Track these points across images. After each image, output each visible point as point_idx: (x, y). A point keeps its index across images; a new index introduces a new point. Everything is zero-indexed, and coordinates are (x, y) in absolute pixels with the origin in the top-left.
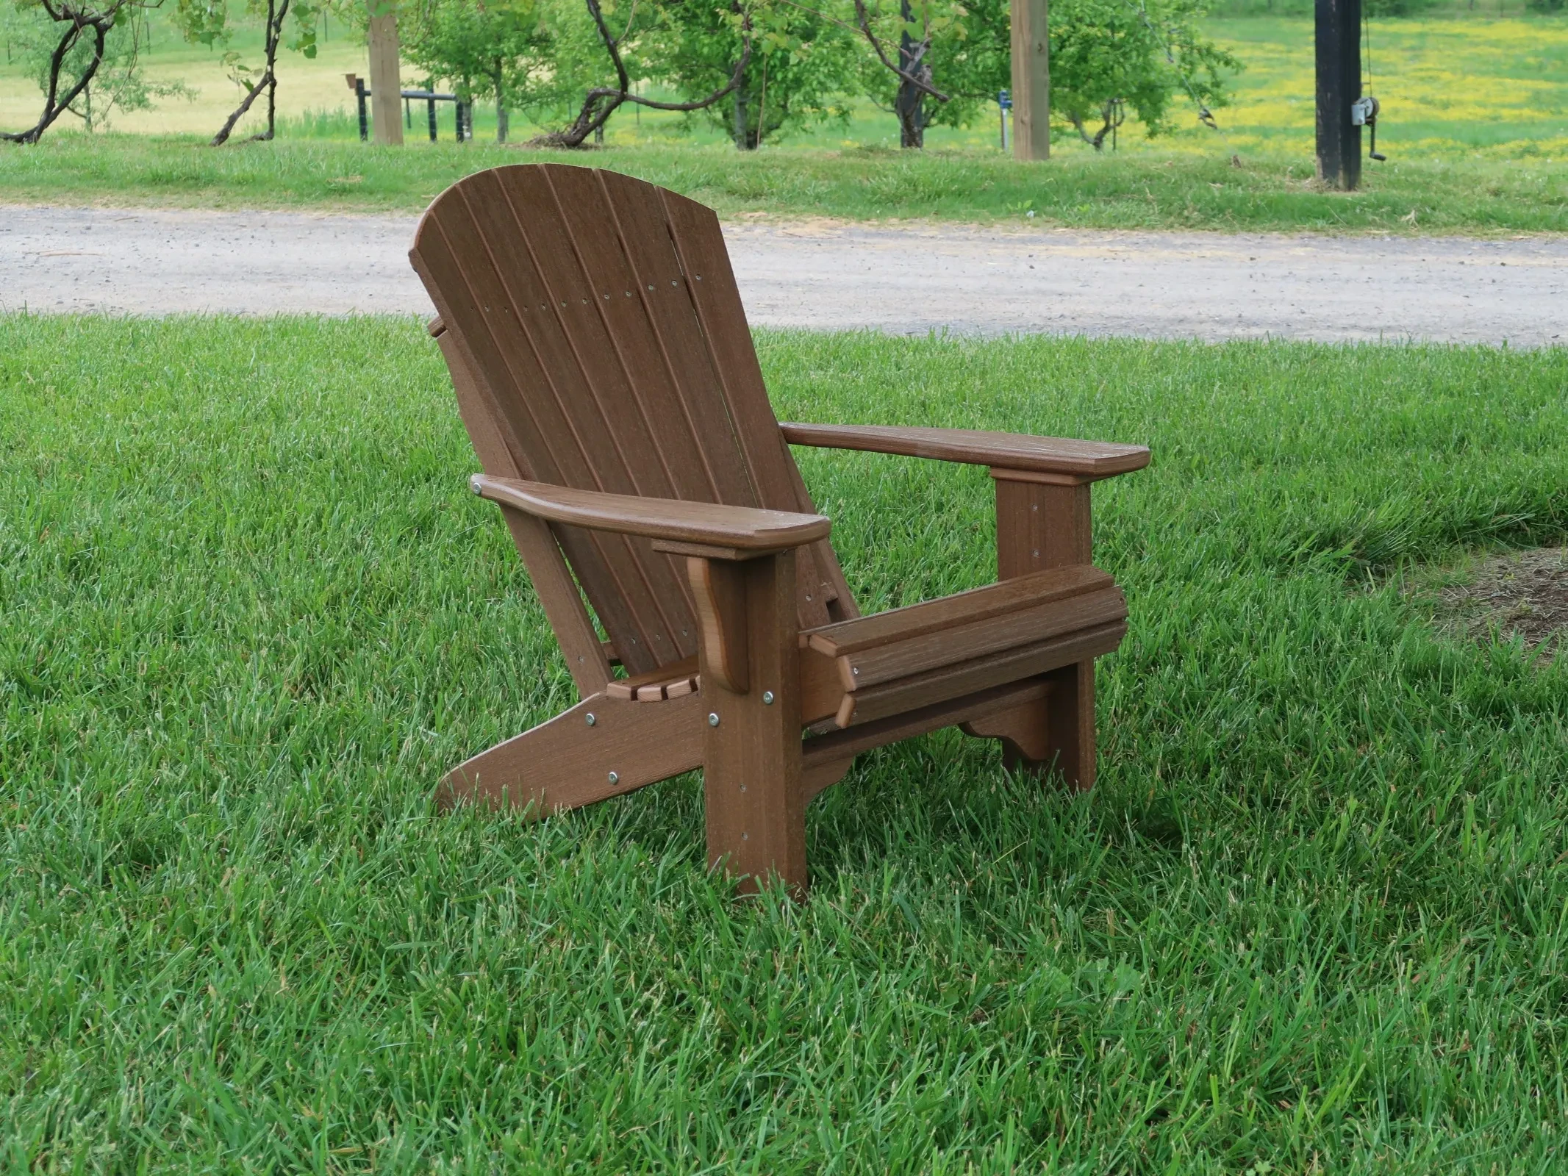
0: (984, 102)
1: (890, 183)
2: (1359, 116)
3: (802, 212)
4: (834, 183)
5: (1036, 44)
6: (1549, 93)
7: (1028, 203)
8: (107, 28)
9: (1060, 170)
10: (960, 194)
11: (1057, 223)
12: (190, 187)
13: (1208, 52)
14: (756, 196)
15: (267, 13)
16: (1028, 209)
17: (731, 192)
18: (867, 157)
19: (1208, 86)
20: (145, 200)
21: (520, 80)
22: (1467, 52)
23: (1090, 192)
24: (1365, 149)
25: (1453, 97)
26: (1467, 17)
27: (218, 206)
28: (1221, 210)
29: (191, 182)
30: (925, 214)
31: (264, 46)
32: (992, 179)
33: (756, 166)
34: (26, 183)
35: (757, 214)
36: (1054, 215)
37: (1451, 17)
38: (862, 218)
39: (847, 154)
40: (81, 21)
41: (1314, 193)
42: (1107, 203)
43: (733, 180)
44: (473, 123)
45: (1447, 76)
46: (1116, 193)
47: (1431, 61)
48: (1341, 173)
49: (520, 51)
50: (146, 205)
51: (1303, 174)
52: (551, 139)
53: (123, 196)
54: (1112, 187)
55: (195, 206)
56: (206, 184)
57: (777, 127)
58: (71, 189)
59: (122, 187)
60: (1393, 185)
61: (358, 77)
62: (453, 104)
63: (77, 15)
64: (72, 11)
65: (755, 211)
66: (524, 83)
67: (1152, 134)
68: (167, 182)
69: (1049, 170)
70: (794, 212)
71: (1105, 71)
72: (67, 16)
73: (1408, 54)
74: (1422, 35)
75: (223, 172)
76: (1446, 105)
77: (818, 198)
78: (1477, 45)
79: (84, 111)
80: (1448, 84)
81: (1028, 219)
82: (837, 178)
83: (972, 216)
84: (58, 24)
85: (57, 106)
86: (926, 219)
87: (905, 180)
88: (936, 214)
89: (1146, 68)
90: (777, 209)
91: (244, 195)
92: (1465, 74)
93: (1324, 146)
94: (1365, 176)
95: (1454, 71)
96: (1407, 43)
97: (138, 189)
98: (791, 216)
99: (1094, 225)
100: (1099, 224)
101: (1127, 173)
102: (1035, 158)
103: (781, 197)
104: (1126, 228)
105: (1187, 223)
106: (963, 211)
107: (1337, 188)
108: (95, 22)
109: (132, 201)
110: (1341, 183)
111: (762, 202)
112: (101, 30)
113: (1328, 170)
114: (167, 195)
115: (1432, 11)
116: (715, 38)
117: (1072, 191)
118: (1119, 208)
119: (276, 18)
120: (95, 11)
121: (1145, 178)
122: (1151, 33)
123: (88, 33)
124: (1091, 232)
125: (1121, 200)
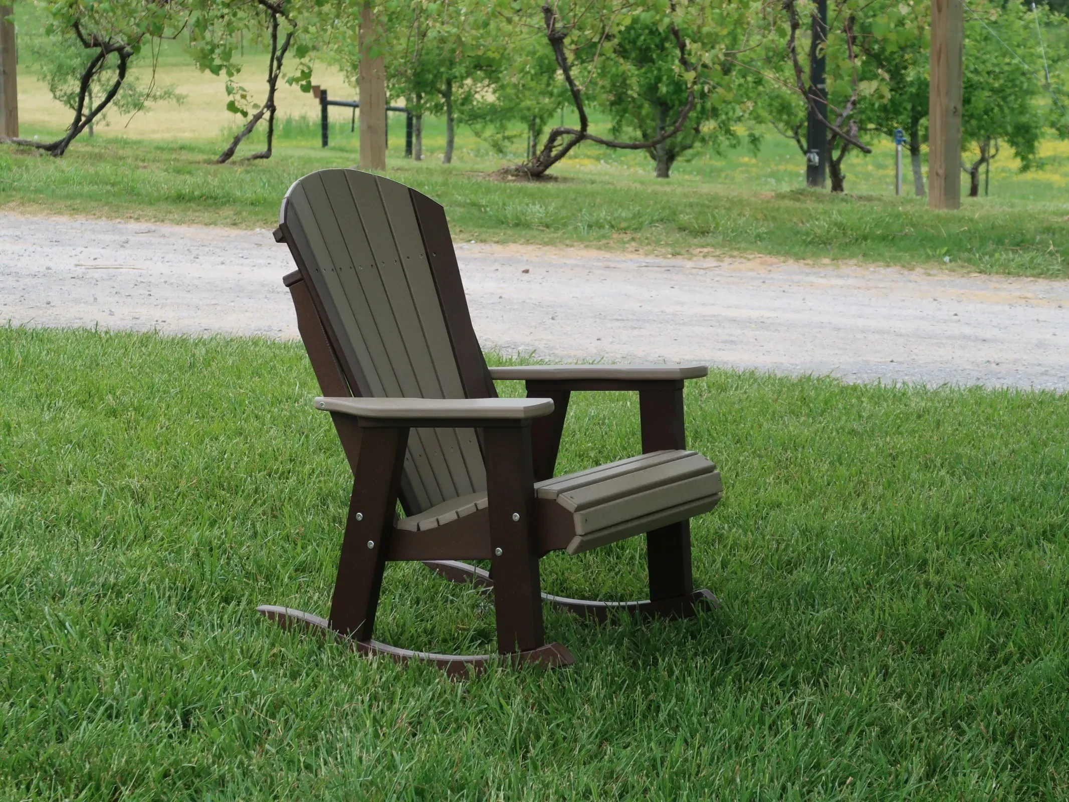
0: (878, 136)
1: (821, 225)
3: (745, 250)
4: (772, 225)
5: (952, 106)
7: (944, 250)
8: (129, 55)
9: (971, 220)
10: (883, 238)
11: (973, 268)
12: (210, 206)
14: (704, 232)
15: (271, 48)
16: (945, 255)
17: (682, 229)
18: (798, 200)
20: (171, 217)
21: (467, 99)
23: (1000, 242)
27: (235, 224)
29: (211, 201)
30: (851, 257)
31: (267, 77)
32: (913, 226)
33: (703, 205)
34: (68, 197)
35: (706, 250)
36: (969, 261)
38: (798, 258)
39: (781, 196)
40: (108, 48)
42: (1015, 252)
43: (684, 218)
44: (423, 134)
46: (1021, 243)
49: (469, 74)
50: (172, 221)
52: (517, 170)
53: (150, 211)
54: (1018, 239)
55: (215, 223)
56: (224, 204)
57: (690, 147)
58: (107, 204)
59: (151, 203)
61: (322, 88)
62: (404, 116)
63: (104, 43)
64: (100, 39)
65: (703, 247)
66: (471, 102)
67: (1025, 168)
68: (189, 201)
69: (961, 220)
70: (738, 249)
71: (986, 112)
72: (97, 44)
75: (238, 194)
77: (759, 237)
81: (945, 263)
82: (774, 219)
83: (896, 260)
84: (88, 50)
85: (83, 119)
86: (854, 261)
87: (836, 224)
88: (864, 255)
89: (1023, 109)
90: (723, 246)
91: (256, 214)
97: (164, 206)
98: (735, 253)
99: (1004, 273)
100: (1007, 271)
101: (1031, 226)
102: (948, 207)
103: (725, 234)
104: (1033, 276)
106: (887, 254)
108: (120, 50)
109: (161, 216)
111: (709, 239)
112: (124, 58)
114: (190, 213)
116: (643, 70)
117: (983, 240)
118: (1027, 257)
119: (278, 53)
120: (120, 40)
121: (1049, 230)
122: (1029, 80)
123: (113, 58)
124: (1001, 278)
125: (1027, 250)
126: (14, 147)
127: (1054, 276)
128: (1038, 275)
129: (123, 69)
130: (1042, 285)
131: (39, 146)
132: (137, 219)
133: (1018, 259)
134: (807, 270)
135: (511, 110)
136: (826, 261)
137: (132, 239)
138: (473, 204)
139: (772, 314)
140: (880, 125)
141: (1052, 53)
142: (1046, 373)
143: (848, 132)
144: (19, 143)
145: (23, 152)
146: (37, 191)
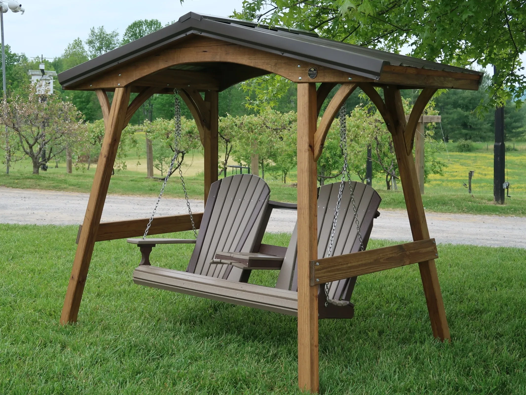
2: (505, 186)
5: (421, 166)
6: (510, 172)
8: (185, 153)
11: (432, 211)
13: (439, 163)
15: (225, 151)
19: (439, 171)
21: (268, 165)
22: (487, 161)
23: (439, 203)
24: (506, 195)
25: (486, 173)
26: (486, 152)
28: (472, 209)
30: (398, 208)
34: (176, 193)
36: (431, 209)
37: (482, 152)
41: (494, 205)
42: (443, 206)
45: (483, 167)
46: (444, 203)
47: (479, 163)
48: (500, 200)
49: (268, 158)
51: (490, 200)
54: (444, 202)
60: (513, 203)
73: (473, 161)
74: (476, 157)
76: (485, 175)
78: (490, 159)
79: (161, 169)
80: (484, 169)
87: (392, 199)
92: (488, 167)
93: (496, 193)
94: (505, 201)
95: (485, 166)
96: (472, 159)
100: (442, 211)
101: (446, 199)
105: (464, 212)
107: (499, 204)
108: (182, 152)
110: (500, 203)
112: (183, 154)
113: (497, 200)
115: (478, 150)
117: (434, 203)
118: (447, 207)
119: (228, 153)
120: (183, 150)
121: (451, 200)
122: (426, 158)
123: (181, 154)
124: (441, 213)
125: (446, 205)
126: (153, 179)
127: (455, 213)
128: (451, 212)
129: (183, 157)
130: (452, 215)
131: (160, 179)
132: (197, 199)
133: (444, 208)
134: (386, 211)
135: (280, 168)
136: (391, 209)
137: (198, 204)
138: (290, 194)
139: (383, 224)
140: (385, 171)
141: (432, 150)
142: (464, 240)
143: (392, 173)
144: (154, 178)
145: (156, 181)
146: (168, 191)
